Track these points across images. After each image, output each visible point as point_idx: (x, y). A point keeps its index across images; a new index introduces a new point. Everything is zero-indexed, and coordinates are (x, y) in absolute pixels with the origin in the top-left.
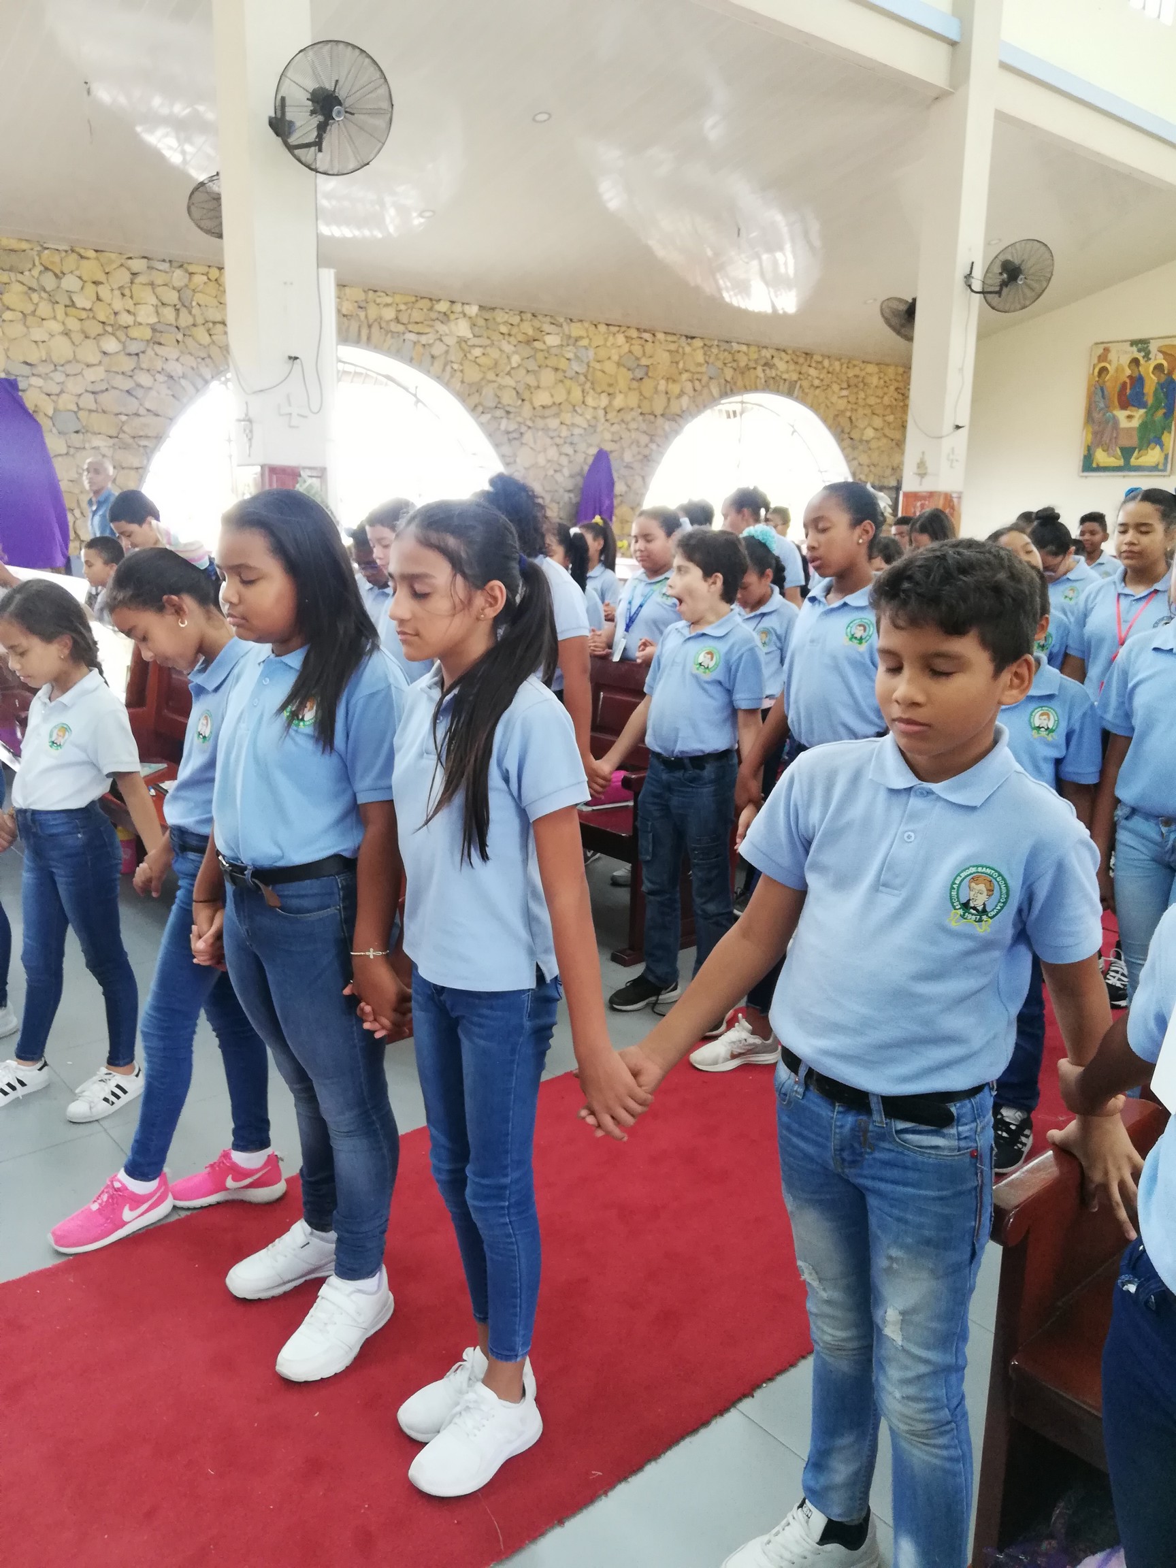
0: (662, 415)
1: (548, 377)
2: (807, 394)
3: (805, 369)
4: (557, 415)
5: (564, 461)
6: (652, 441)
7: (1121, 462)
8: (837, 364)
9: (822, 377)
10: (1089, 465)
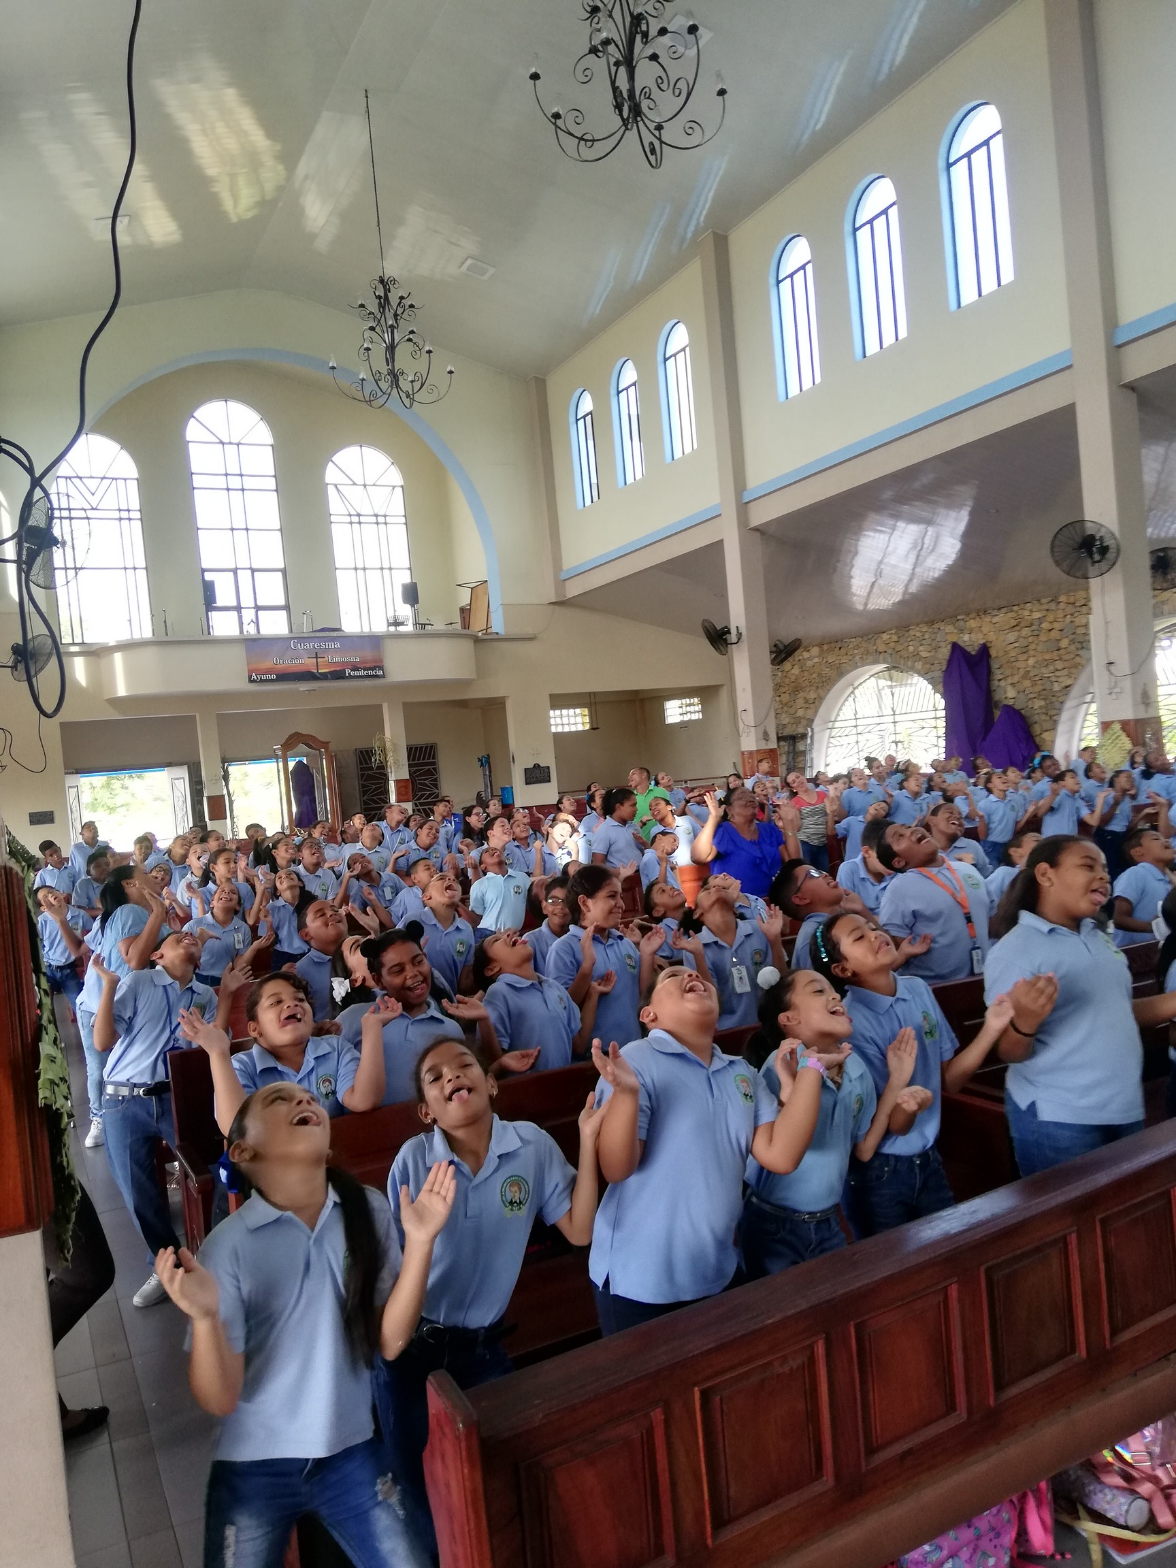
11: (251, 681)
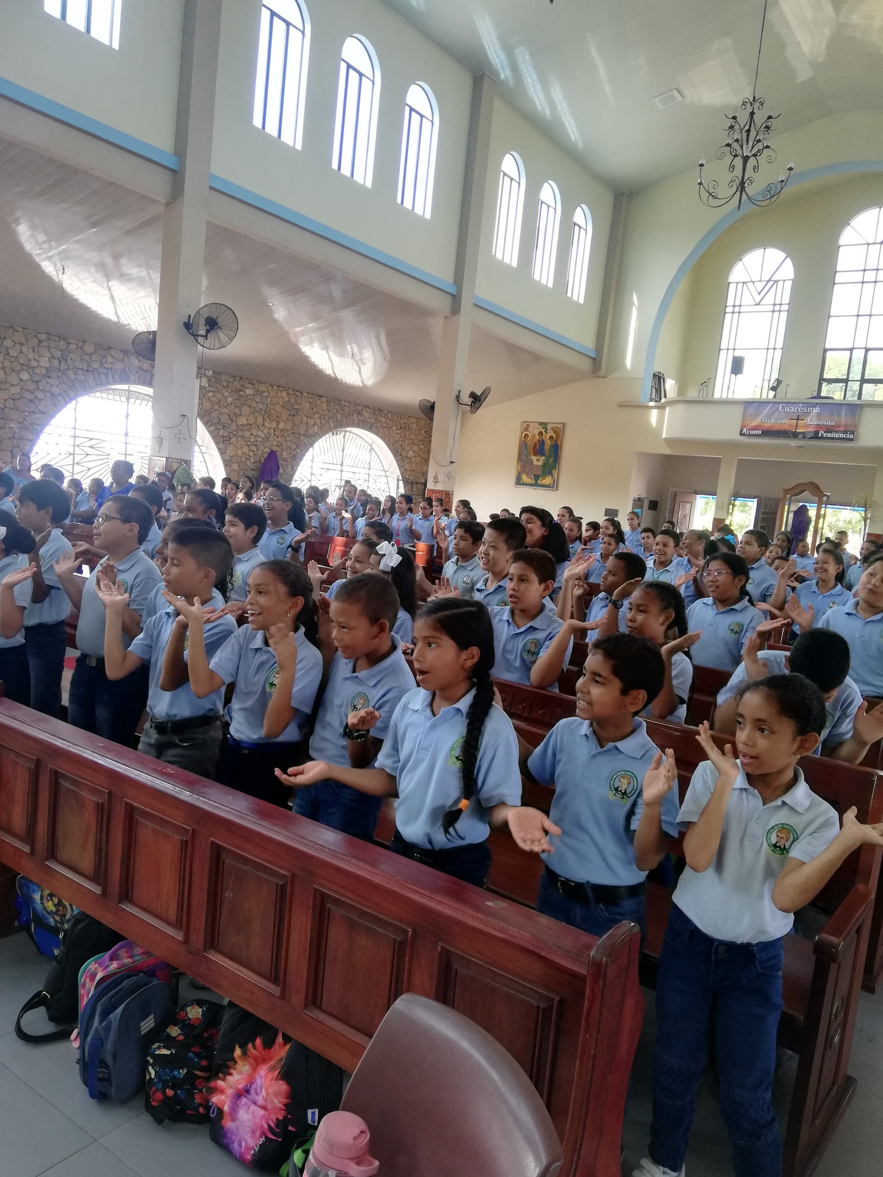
0: (304, 435)
1: (246, 410)
2: (379, 430)
3: (378, 417)
4: (249, 430)
5: (251, 454)
6: (298, 447)
7: (534, 482)
8: (395, 416)
9: (387, 422)
10: (519, 482)
11: (741, 434)
